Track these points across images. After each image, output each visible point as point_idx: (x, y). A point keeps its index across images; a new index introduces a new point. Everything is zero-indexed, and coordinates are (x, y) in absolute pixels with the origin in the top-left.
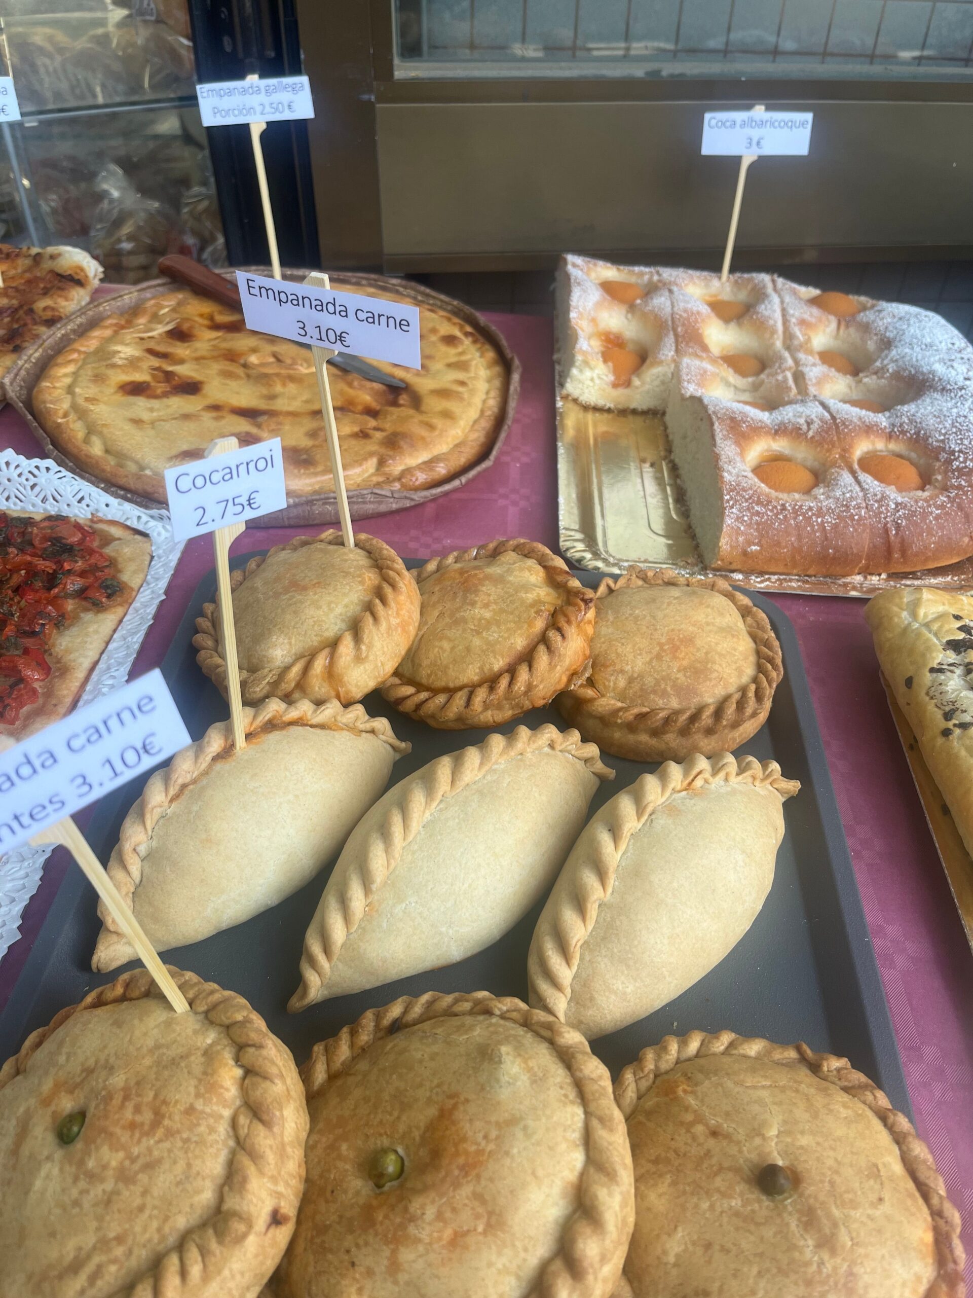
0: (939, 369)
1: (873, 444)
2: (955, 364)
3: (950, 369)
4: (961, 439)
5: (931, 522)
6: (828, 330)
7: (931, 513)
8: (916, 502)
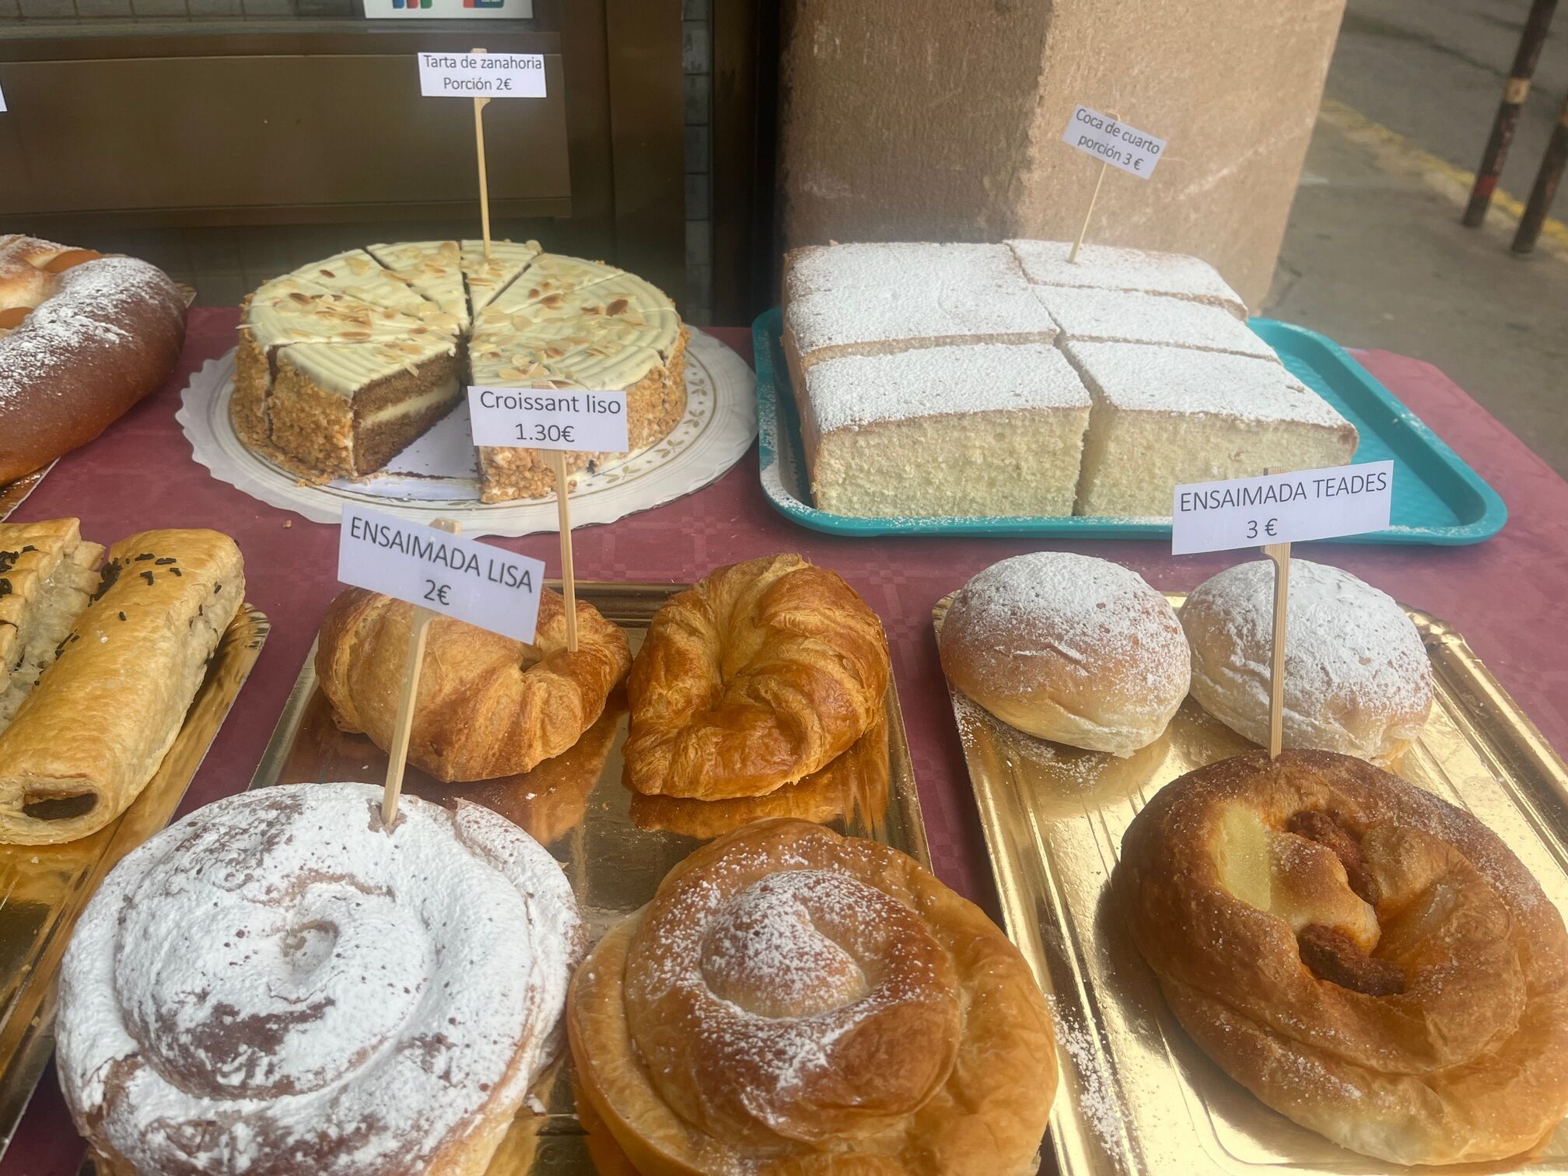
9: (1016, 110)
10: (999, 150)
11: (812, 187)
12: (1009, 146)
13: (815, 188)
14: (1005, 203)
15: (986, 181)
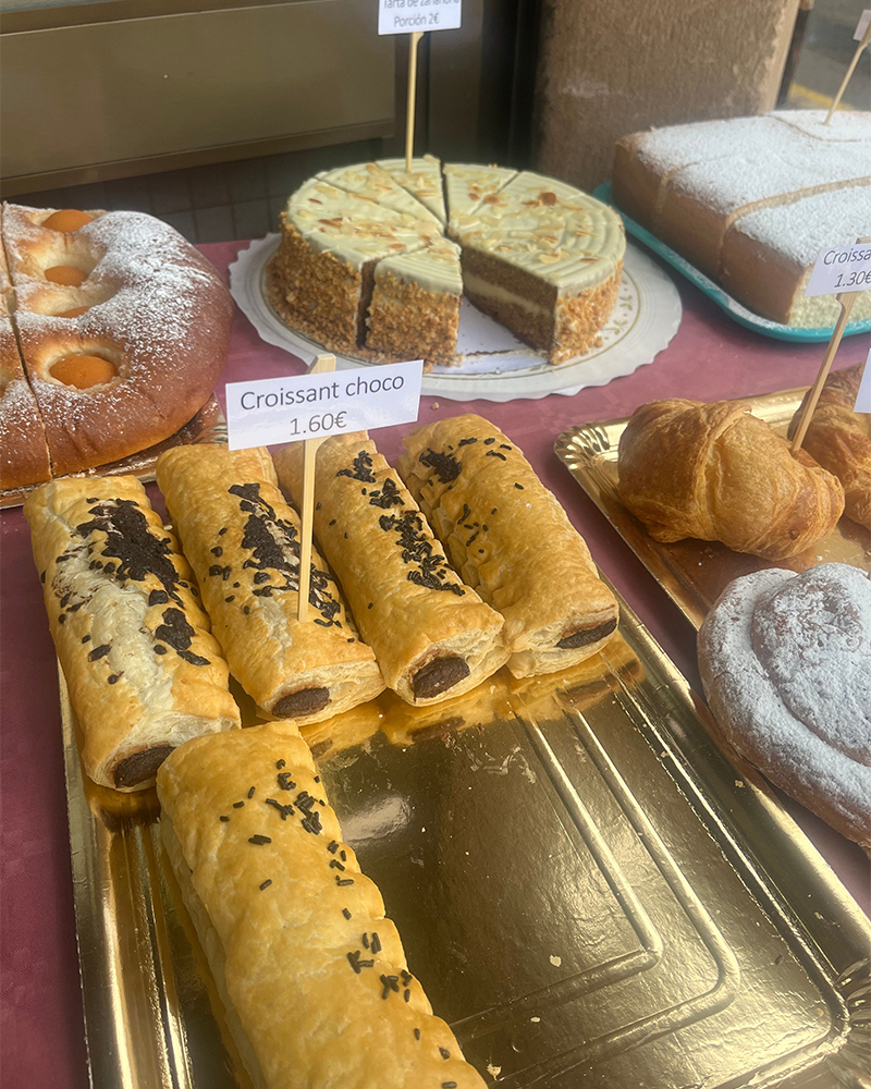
0: (134, 265)
1: (66, 348)
2: (149, 259)
3: (145, 264)
4: (141, 328)
5: (112, 411)
6: (55, 246)
7: (111, 403)
8: (94, 396)
9: (765, 11)
10: (749, 44)
11: (570, 90)
12: (757, 39)
13: (574, 91)
14: (750, 85)
15: (736, 69)
